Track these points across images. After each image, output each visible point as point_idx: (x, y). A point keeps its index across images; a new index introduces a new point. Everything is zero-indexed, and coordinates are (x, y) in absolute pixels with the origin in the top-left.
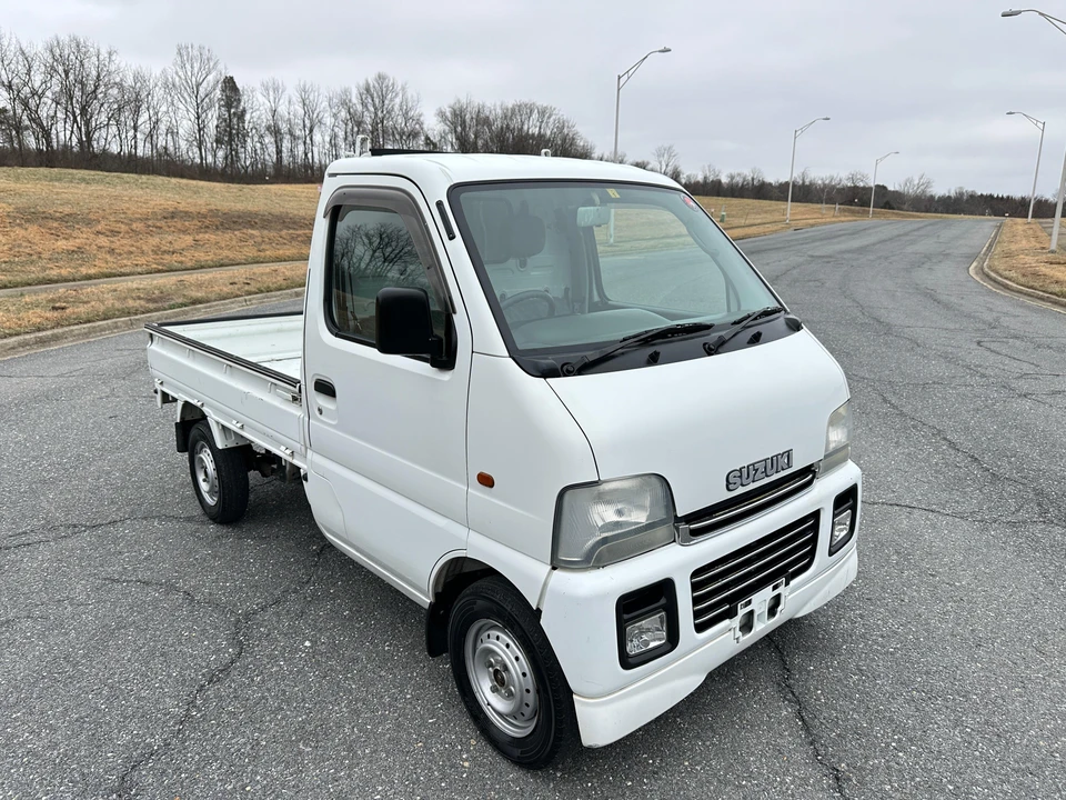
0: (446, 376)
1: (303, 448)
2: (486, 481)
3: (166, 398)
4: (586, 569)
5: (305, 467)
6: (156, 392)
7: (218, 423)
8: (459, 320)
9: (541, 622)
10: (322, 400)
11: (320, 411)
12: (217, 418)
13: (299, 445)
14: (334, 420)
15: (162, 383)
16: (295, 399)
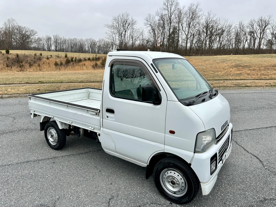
0: (158, 107)
1: (99, 127)
2: (172, 132)
3: (35, 115)
4: (202, 152)
5: (100, 132)
6: (31, 114)
7: (60, 122)
8: (162, 93)
9: (191, 166)
10: (109, 114)
11: (108, 117)
12: (60, 121)
13: (98, 127)
14: (113, 119)
15: (34, 112)
16: (96, 114)
